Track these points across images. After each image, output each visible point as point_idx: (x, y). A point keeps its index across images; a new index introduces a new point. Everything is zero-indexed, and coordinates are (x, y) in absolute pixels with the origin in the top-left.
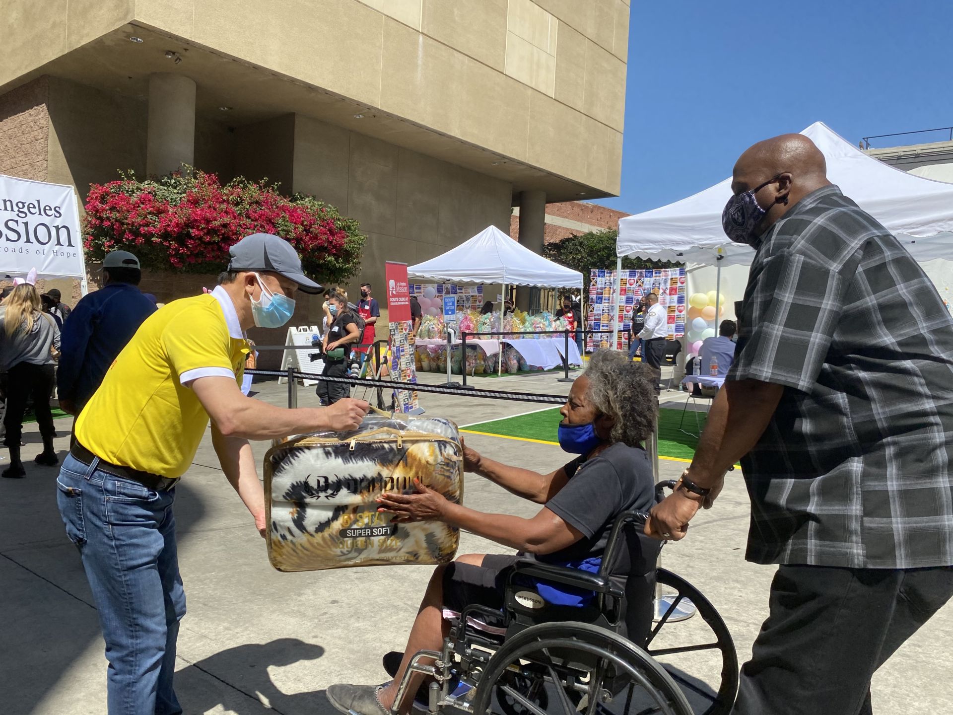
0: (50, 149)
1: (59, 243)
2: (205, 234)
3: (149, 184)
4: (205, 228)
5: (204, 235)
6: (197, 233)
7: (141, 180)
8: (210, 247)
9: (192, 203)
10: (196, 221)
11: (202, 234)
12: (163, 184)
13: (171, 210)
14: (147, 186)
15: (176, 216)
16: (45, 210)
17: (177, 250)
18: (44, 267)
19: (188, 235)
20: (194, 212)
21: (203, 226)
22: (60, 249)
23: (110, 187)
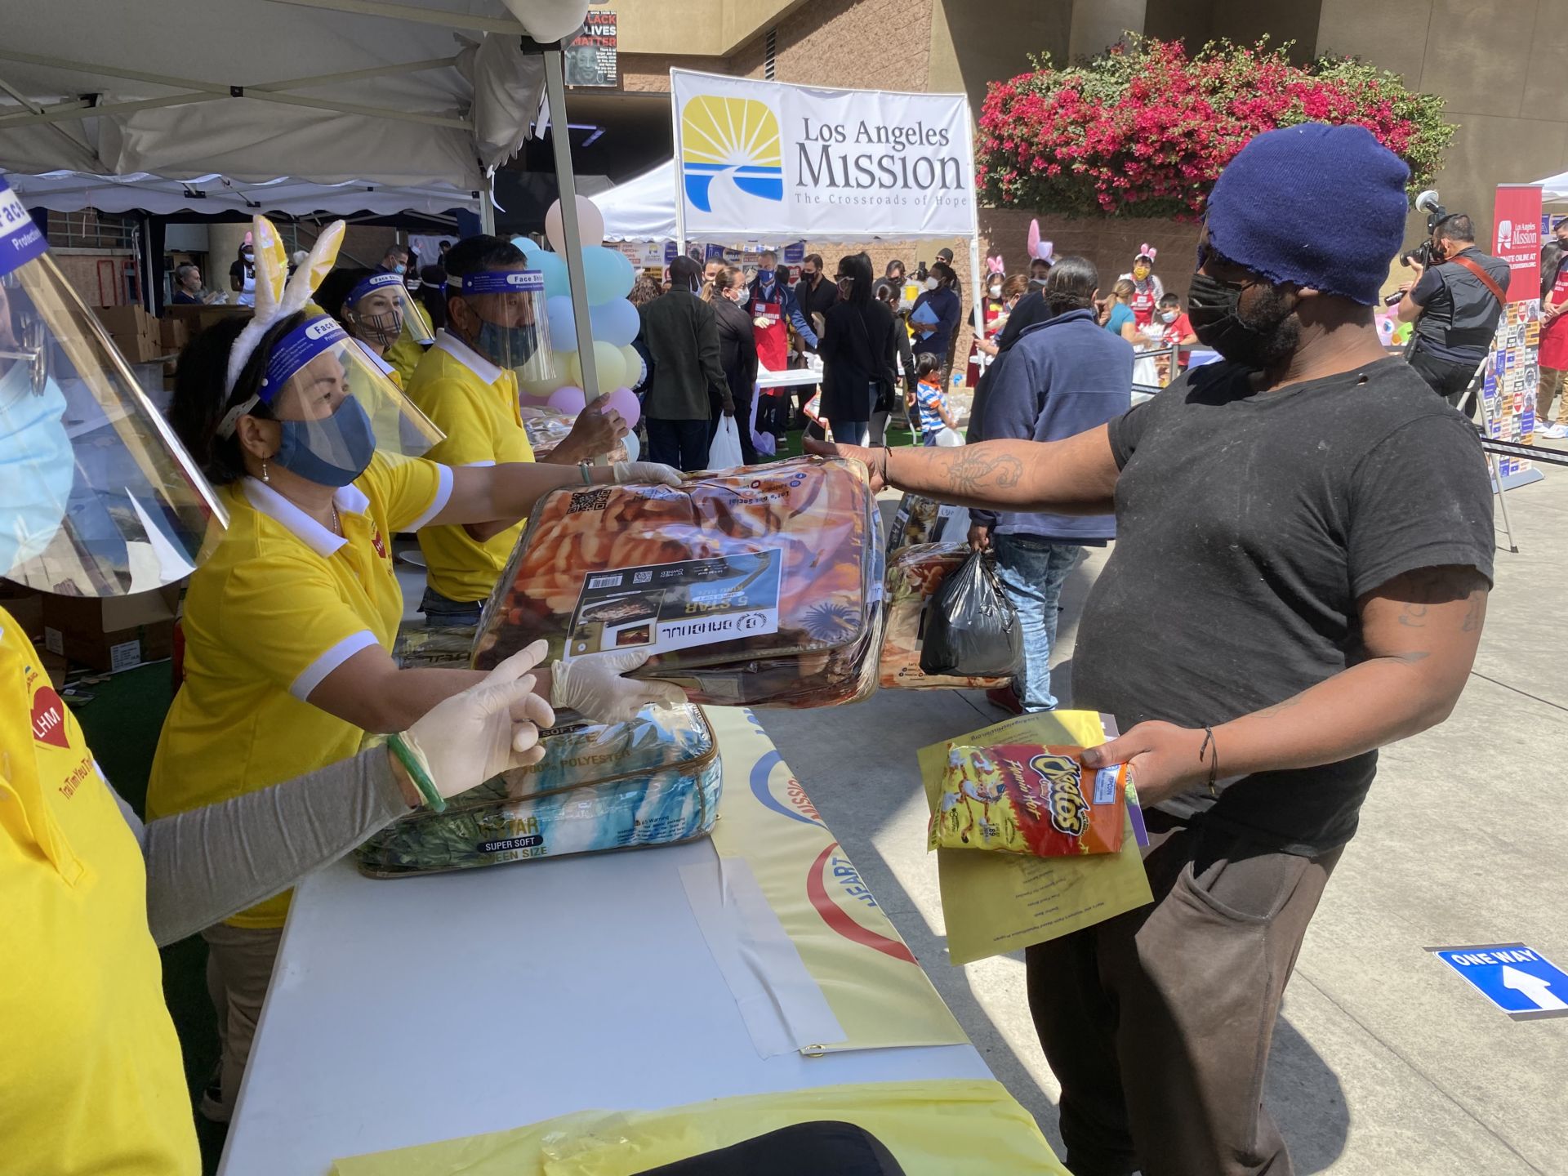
0: (934, 31)
1: (944, 185)
2: (1156, 152)
3: (1073, 72)
4: (1157, 141)
5: (1154, 154)
6: (1143, 149)
7: (1060, 67)
8: (1162, 173)
9: (1139, 98)
10: (1144, 129)
11: (1151, 151)
12: (1093, 70)
13: (1105, 115)
14: (1068, 77)
15: (1112, 123)
16: (927, 135)
17: (1110, 181)
18: (924, 223)
19: (1130, 156)
20: (1140, 115)
21: (1154, 138)
22: (945, 194)
23: (1016, 85)
